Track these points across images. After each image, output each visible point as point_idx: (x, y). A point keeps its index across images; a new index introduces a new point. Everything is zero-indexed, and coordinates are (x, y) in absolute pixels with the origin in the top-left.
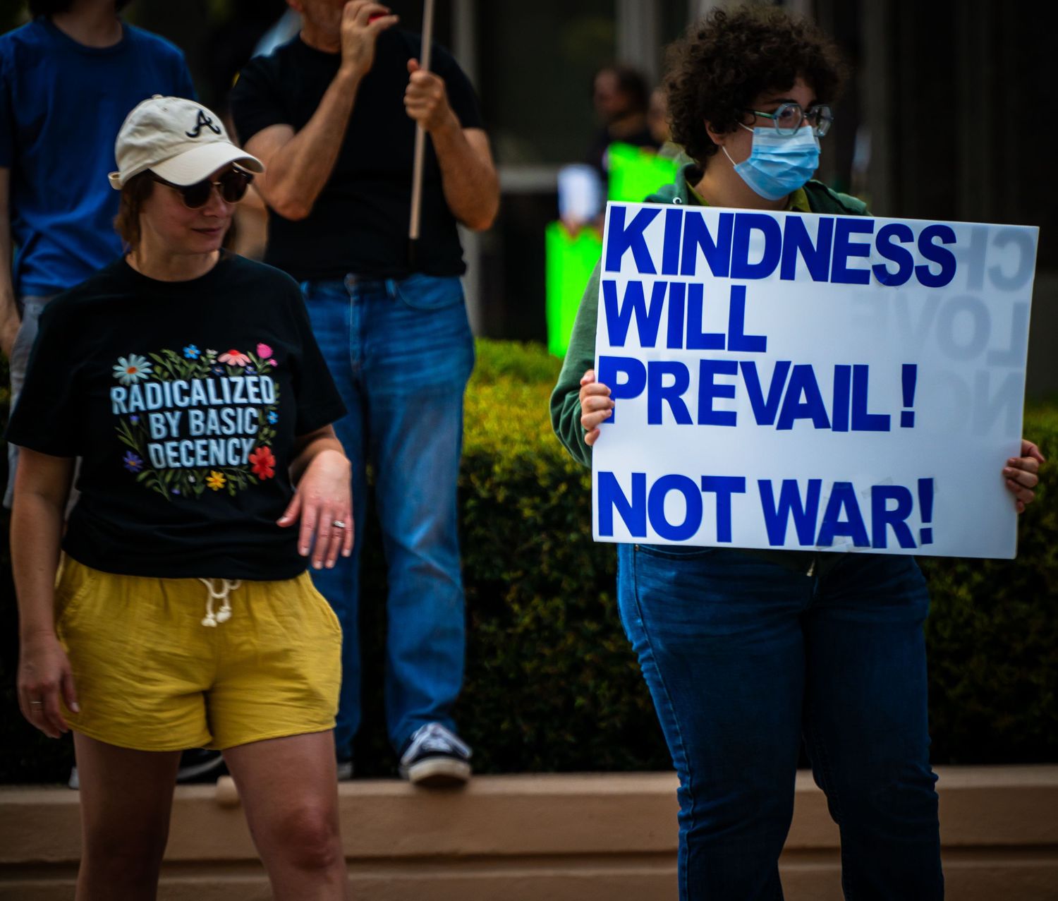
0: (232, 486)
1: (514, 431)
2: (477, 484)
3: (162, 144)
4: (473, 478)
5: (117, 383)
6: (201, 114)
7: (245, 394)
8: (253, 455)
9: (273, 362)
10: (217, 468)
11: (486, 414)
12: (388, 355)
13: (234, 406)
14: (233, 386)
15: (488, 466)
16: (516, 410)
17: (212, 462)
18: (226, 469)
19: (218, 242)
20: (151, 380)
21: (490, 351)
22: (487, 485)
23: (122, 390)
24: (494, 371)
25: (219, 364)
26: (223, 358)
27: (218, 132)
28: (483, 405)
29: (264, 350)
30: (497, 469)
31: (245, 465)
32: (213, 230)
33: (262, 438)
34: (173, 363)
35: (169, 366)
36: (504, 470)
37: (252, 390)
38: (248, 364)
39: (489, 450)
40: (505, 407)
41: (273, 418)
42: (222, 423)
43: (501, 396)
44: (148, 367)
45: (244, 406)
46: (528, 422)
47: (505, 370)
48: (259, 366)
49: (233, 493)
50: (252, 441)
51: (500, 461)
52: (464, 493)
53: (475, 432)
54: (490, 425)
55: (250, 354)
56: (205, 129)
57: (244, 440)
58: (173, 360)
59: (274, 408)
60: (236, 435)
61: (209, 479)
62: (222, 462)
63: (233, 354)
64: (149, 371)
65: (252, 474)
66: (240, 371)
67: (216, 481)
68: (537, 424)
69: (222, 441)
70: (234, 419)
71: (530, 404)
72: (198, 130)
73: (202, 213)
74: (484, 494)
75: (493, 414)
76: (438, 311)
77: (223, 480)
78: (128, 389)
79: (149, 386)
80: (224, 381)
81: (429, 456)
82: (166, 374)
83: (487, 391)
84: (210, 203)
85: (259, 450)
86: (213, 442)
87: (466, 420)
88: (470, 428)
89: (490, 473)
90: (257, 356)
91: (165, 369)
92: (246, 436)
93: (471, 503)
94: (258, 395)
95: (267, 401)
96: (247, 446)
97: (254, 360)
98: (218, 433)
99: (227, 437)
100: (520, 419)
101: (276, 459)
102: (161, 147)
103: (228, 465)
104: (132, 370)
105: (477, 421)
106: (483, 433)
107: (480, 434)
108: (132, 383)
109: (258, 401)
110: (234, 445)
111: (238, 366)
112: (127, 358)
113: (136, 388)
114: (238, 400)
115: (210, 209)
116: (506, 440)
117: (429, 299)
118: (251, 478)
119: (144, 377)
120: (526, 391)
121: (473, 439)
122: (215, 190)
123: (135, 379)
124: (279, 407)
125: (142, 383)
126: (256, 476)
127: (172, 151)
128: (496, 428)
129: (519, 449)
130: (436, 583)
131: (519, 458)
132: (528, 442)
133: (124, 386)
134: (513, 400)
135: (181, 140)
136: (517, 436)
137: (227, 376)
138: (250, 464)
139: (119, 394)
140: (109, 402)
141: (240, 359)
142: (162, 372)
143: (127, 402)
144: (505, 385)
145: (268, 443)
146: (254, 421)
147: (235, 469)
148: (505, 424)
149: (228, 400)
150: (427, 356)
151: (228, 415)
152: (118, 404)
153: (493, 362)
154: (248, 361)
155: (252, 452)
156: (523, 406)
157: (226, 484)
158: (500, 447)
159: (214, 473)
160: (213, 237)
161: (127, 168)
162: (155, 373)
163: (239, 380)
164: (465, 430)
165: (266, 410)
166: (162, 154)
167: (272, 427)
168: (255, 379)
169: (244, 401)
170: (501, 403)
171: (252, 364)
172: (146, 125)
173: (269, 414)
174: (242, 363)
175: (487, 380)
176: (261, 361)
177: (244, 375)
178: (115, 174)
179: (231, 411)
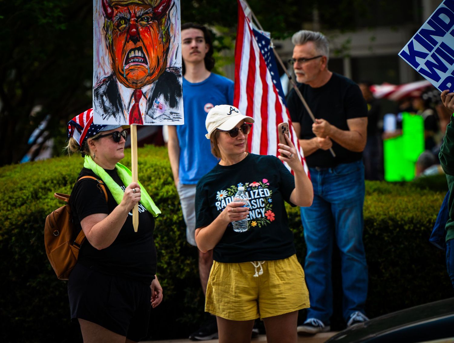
0: (259, 224)
1: (381, 211)
2: (368, 229)
3: (219, 119)
4: (367, 227)
5: (217, 201)
6: (231, 107)
7: (258, 194)
8: (266, 214)
9: (268, 184)
10: (253, 220)
11: (370, 205)
12: (331, 191)
13: (255, 199)
14: (254, 193)
15: (372, 224)
16: (380, 204)
17: (252, 219)
18: (256, 220)
19: (244, 149)
20: (227, 196)
21: (369, 184)
22: (372, 229)
23: (219, 203)
24: (371, 191)
25: (249, 187)
26: (250, 185)
27: (238, 112)
28: (369, 202)
29: (265, 181)
30: (375, 224)
31: (264, 217)
32: (242, 144)
33: (267, 208)
34: (234, 190)
35: (233, 191)
36: (377, 224)
37: (261, 193)
38: (259, 186)
39: (372, 218)
40: (377, 203)
41: (270, 200)
42: (252, 205)
43: (375, 199)
44: (227, 193)
45: (259, 198)
46: (385, 208)
47: (375, 190)
48: (263, 186)
49: (260, 227)
50: (264, 209)
51: (376, 222)
52: (365, 232)
53: (367, 212)
54: (372, 209)
55: (260, 182)
56: (233, 112)
57: (261, 209)
58: (234, 188)
59: (270, 197)
60: (257, 208)
61: (252, 224)
62: (255, 218)
63: (254, 183)
64: (227, 194)
65: (268, 220)
66: (257, 188)
67: (254, 224)
68: (388, 208)
69: (253, 211)
70: (256, 203)
71: (385, 201)
72: (231, 112)
73: (237, 139)
74: (371, 232)
75: (373, 205)
76: (348, 175)
77: (256, 223)
78: (221, 202)
79: (227, 199)
80: (251, 192)
81: (349, 222)
82: (232, 194)
83: (370, 197)
84: (239, 135)
85: (267, 211)
86: (250, 212)
87: (364, 208)
88: (365, 210)
89: (373, 226)
90: (263, 183)
91: (232, 192)
92: (262, 208)
93: (367, 236)
94: (264, 194)
95: (266, 195)
96: (263, 211)
97: (262, 184)
98: (251, 209)
99: (255, 209)
100: (382, 207)
101: (274, 213)
102: (220, 120)
103: (256, 218)
104: (222, 195)
105: (368, 208)
106: (370, 212)
107: (369, 213)
108: (222, 199)
109: (264, 196)
110: (258, 211)
111: (256, 187)
112: (220, 192)
113: (223, 201)
114: (256, 197)
115: (239, 137)
116: (378, 214)
117: (345, 172)
118: (268, 221)
119: (226, 196)
120: (383, 197)
121: (366, 214)
122: (240, 131)
123: (223, 198)
124: (272, 196)
125: (225, 199)
126: (269, 220)
127: (223, 121)
128: (374, 210)
129: (382, 217)
130: (356, 263)
131: (383, 220)
132: (385, 215)
133: (219, 201)
134: (380, 201)
135: (225, 117)
136: (381, 213)
137: (252, 190)
138: (266, 217)
139: (218, 204)
140: (216, 207)
141: (257, 184)
142: (231, 193)
143: (221, 205)
144: (375, 195)
145: (270, 209)
146: (263, 202)
147: (259, 219)
148: (377, 209)
149: (253, 198)
150: (344, 190)
151: (254, 202)
152: (218, 207)
153: (370, 188)
154: (259, 185)
155: (265, 212)
156: (383, 202)
157: (257, 224)
158: (376, 217)
159: (253, 222)
160: (243, 147)
161: (210, 129)
162: (229, 194)
163: (257, 191)
164: (364, 211)
165: (267, 198)
166: (221, 122)
167: (270, 204)
168: (262, 190)
169: (259, 197)
170: (375, 201)
171: (261, 185)
172: (214, 114)
173: (268, 199)
174: (257, 186)
175: (369, 194)
176: (264, 184)
177: (258, 189)
178: (207, 134)
179: (255, 201)
